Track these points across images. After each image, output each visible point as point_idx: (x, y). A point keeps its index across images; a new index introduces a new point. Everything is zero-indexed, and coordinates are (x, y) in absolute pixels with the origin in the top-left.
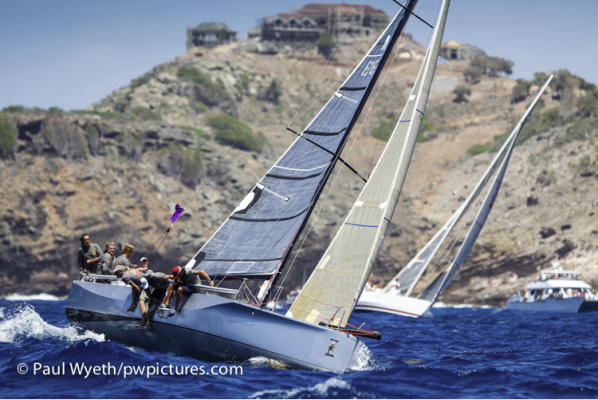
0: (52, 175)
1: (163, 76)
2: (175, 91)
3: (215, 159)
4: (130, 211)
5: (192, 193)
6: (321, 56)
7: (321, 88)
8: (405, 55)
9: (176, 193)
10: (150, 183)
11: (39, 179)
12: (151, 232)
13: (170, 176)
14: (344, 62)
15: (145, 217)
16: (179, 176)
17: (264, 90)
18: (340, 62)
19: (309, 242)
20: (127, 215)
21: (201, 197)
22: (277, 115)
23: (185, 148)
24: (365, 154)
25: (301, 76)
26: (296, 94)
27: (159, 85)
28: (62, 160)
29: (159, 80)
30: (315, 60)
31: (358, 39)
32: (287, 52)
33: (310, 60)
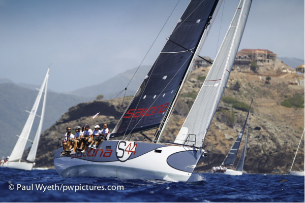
0: (177, 122)
1: (192, 79)
2: (198, 86)
3: (239, 116)
4: (209, 137)
5: (232, 130)
6: (252, 71)
7: (255, 84)
8: (285, 71)
9: (226, 129)
10: (215, 126)
11: (172, 124)
12: (219, 145)
13: (222, 122)
14: (261, 73)
15: (216, 139)
16: (226, 123)
17: (233, 86)
18: (260, 73)
19: (279, 150)
20: (209, 138)
21: (236, 131)
22: (240, 96)
23: (227, 111)
24: (281, 113)
25: (246, 80)
26: (245, 87)
27: (190, 83)
28: (180, 116)
29: (190, 81)
30: (250, 73)
31: (265, 64)
32: (238, 69)
33: (248, 73)
